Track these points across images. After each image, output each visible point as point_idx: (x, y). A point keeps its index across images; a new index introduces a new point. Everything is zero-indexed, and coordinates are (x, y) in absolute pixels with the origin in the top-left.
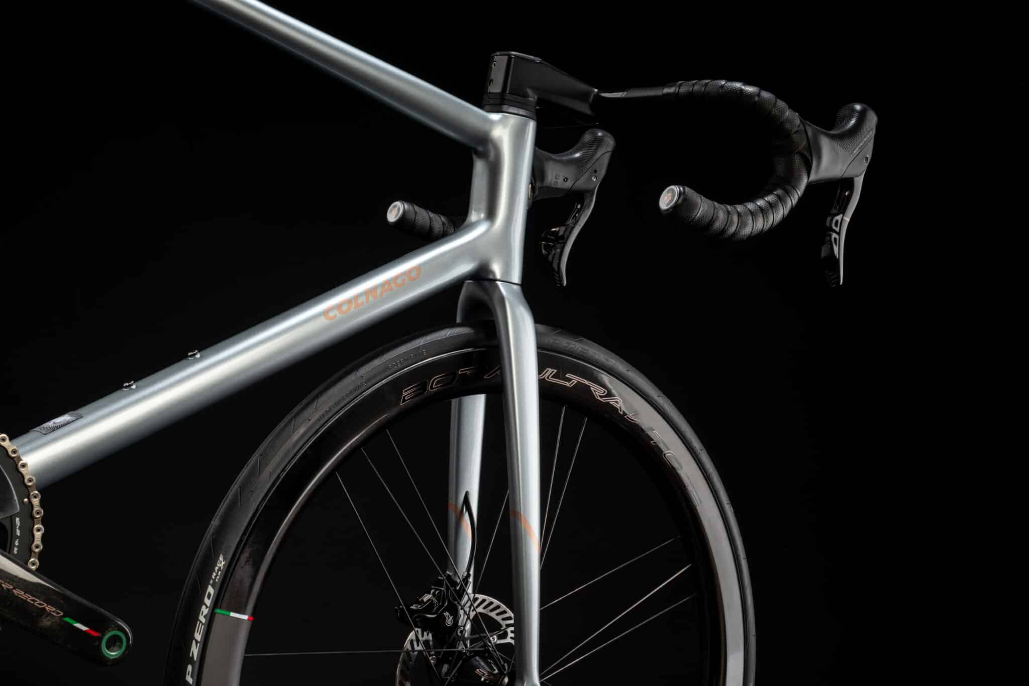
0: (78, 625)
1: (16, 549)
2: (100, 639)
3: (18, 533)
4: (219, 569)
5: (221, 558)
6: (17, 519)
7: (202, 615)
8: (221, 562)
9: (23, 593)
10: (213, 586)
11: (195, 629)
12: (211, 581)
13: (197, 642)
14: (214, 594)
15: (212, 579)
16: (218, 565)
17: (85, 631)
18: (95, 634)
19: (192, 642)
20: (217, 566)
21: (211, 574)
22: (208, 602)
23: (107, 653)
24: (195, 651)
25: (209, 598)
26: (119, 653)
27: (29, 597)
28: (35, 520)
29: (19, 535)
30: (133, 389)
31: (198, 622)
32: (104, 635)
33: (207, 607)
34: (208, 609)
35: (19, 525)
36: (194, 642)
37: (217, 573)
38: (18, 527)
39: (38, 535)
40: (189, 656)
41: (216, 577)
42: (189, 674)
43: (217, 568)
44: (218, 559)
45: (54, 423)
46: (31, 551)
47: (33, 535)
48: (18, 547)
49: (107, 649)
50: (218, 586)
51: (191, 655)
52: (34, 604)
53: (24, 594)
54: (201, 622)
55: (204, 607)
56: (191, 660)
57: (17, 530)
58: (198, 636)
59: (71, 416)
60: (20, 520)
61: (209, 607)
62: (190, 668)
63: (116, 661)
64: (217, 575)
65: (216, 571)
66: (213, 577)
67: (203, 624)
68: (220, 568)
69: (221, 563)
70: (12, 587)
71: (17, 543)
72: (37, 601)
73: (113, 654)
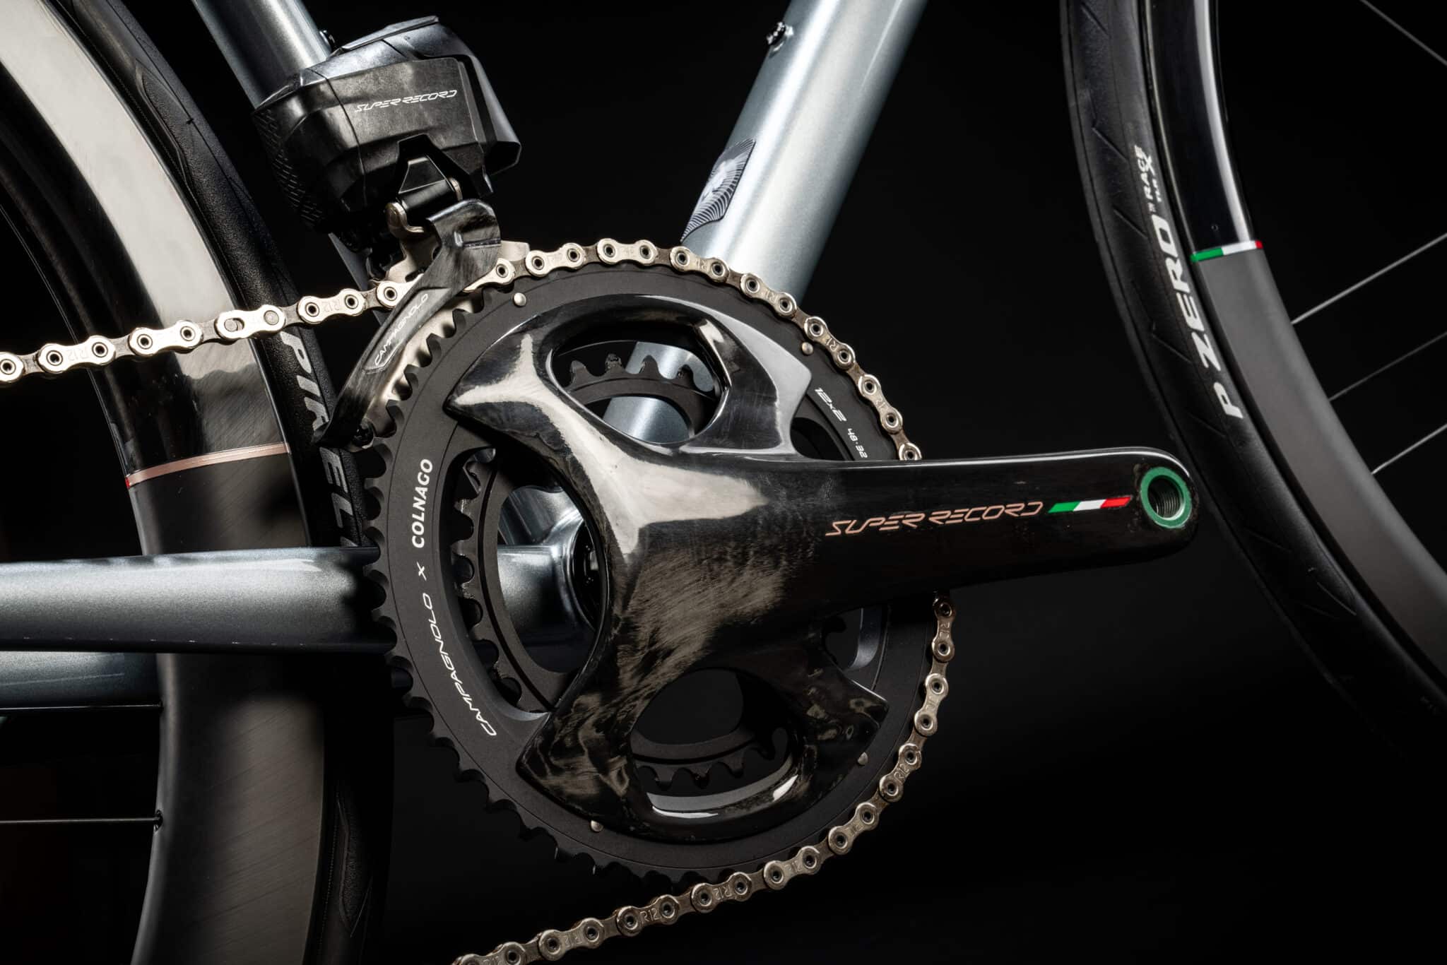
0: (1084, 506)
1: (860, 449)
2: (1136, 505)
3: (841, 416)
4: (1150, 177)
5: (1139, 153)
6: (819, 392)
7: (1176, 278)
8: (1144, 160)
9: (949, 513)
10: (1158, 213)
11: (1181, 312)
12: (1151, 207)
13: (1200, 334)
14: (1170, 226)
15: (1150, 201)
16: (1143, 169)
17: (1103, 508)
18: (1121, 502)
19: (1191, 338)
20: (1142, 172)
21: (1143, 194)
22: (1170, 248)
23: (1169, 523)
24: (1206, 351)
25: (1165, 238)
26: (1186, 507)
27: (965, 513)
28: (850, 372)
29: (845, 420)
30: (791, 38)
31: (1179, 296)
32: (1136, 494)
33: (1175, 259)
34: (1178, 261)
35: (830, 401)
36: (1195, 336)
37: (1151, 186)
38: (831, 406)
39: (876, 396)
40: (1204, 367)
41: (1153, 193)
42: (1226, 402)
43: (1144, 177)
44: (1136, 159)
45: (715, 191)
46: (886, 434)
47: (867, 402)
48: (860, 442)
49: (1162, 516)
50: (1166, 210)
51: (1206, 365)
52: (982, 519)
53: (953, 513)
54: (1182, 293)
55: (1169, 262)
56: (1212, 375)
57: (835, 411)
58: (1195, 322)
59: (732, 156)
60: (825, 391)
61: (1178, 257)
62: (1219, 389)
63: (1193, 526)
64: (1153, 190)
65: (1148, 183)
66: (1150, 197)
67: (1188, 295)
68: (1149, 173)
69: (1145, 163)
70: (923, 516)
71: (854, 438)
72: (983, 511)
73: (1179, 516)
